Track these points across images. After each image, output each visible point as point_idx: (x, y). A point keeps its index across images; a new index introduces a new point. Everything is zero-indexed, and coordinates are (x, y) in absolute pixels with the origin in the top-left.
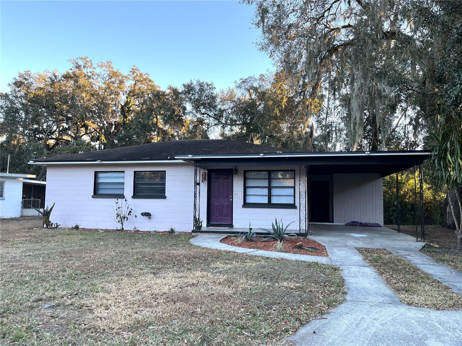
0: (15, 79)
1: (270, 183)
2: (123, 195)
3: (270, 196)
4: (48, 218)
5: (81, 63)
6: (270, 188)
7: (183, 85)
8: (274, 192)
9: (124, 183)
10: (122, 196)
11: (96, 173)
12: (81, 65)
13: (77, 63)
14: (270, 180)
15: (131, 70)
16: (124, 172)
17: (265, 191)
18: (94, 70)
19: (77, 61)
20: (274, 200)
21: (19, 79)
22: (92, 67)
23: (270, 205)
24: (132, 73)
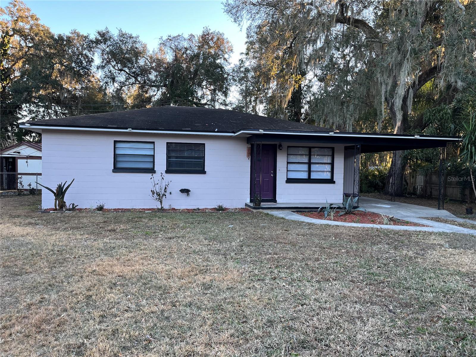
1: (310, 159)
2: (153, 169)
3: (310, 171)
4: (63, 197)
6: (310, 164)
7: (99, 32)
8: (314, 167)
9: (155, 155)
10: (152, 171)
11: (115, 142)
14: (310, 156)
16: (153, 143)
17: (305, 167)
20: (314, 176)
23: (309, 180)
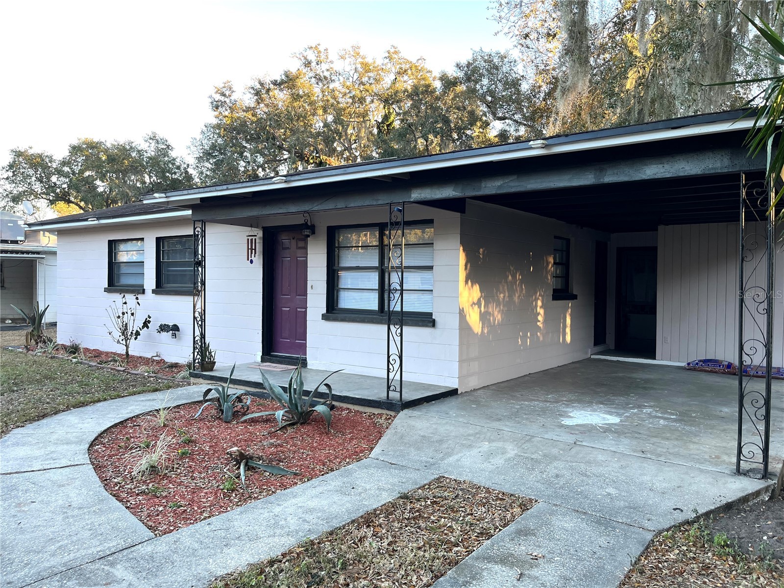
0: (211, 97)
1: (382, 259)
2: (143, 286)
3: (383, 290)
5: (312, 57)
6: (382, 271)
9: (143, 262)
10: (142, 290)
11: (109, 243)
12: (311, 61)
13: (305, 58)
14: (382, 250)
15: (387, 55)
16: (142, 239)
17: (374, 280)
18: (332, 66)
19: (305, 54)
21: (218, 97)
22: (328, 61)
23: (382, 315)
24: (388, 60)
